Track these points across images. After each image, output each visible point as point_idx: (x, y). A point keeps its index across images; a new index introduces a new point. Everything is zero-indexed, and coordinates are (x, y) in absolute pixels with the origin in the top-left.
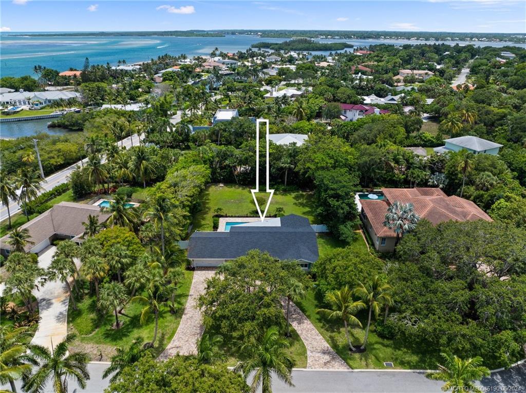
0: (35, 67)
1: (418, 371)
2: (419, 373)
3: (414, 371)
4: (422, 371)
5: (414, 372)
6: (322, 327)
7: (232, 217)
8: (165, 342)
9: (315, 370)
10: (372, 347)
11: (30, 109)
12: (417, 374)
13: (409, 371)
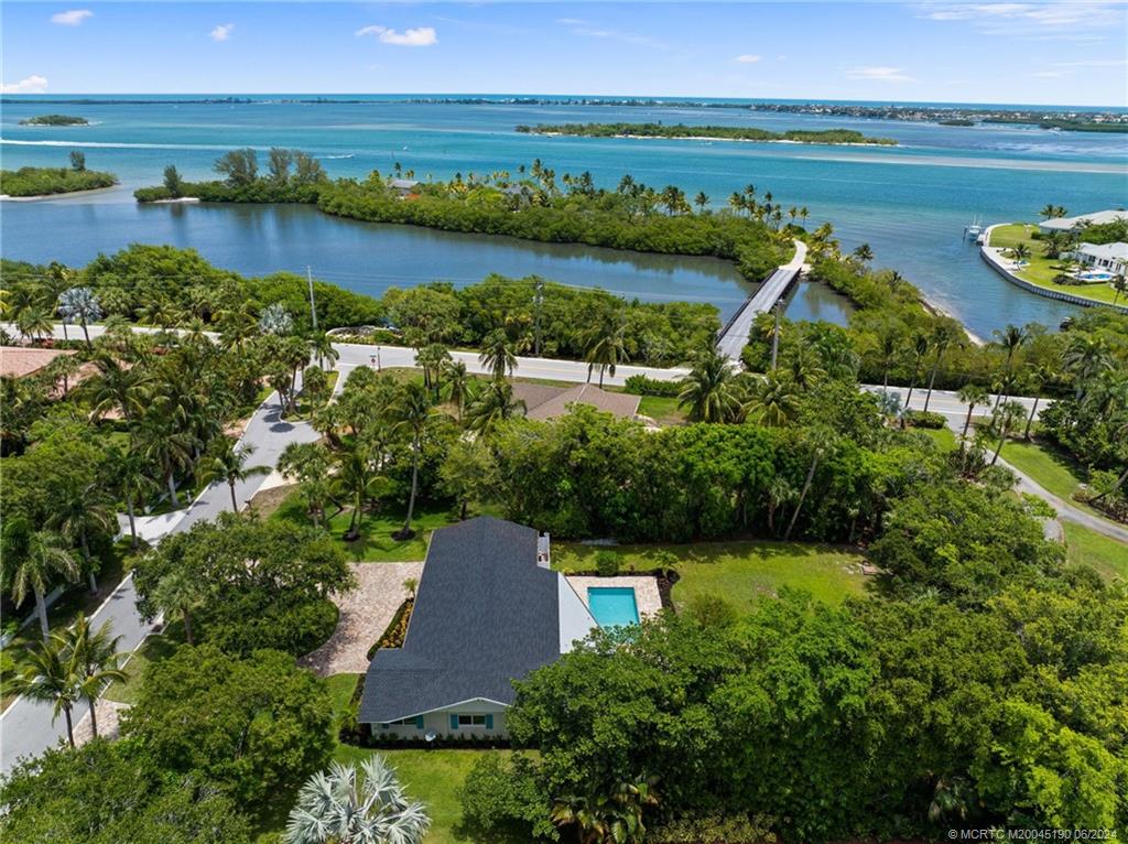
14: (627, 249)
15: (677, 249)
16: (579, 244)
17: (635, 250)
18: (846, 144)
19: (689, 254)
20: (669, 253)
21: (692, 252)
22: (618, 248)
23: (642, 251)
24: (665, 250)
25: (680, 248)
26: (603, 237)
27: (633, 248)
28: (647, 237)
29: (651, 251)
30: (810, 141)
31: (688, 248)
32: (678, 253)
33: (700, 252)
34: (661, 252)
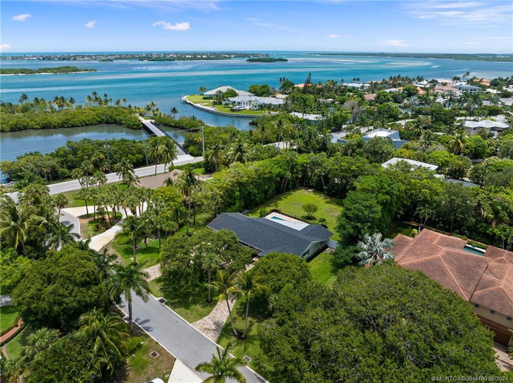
0: (281, 79)
1: (259, 376)
2: (258, 378)
3: (257, 374)
4: (262, 378)
5: (255, 375)
6: (237, 309)
7: (284, 214)
8: (144, 267)
9: (194, 328)
10: (251, 340)
11: (250, 109)
12: (256, 377)
13: (253, 371)
14: (60, 127)
15: (86, 123)
16: (29, 130)
17: (64, 127)
18: (74, 72)
19: (92, 124)
20: (82, 126)
21: (94, 123)
22: (55, 127)
23: (68, 127)
24: (80, 125)
25: (87, 122)
26: (43, 124)
27: (63, 127)
28: (69, 120)
29: (73, 126)
30: (56, 73)
31: (90, 122)
32: (87, 125)
33: (97, 123)
34: (78, 126)
